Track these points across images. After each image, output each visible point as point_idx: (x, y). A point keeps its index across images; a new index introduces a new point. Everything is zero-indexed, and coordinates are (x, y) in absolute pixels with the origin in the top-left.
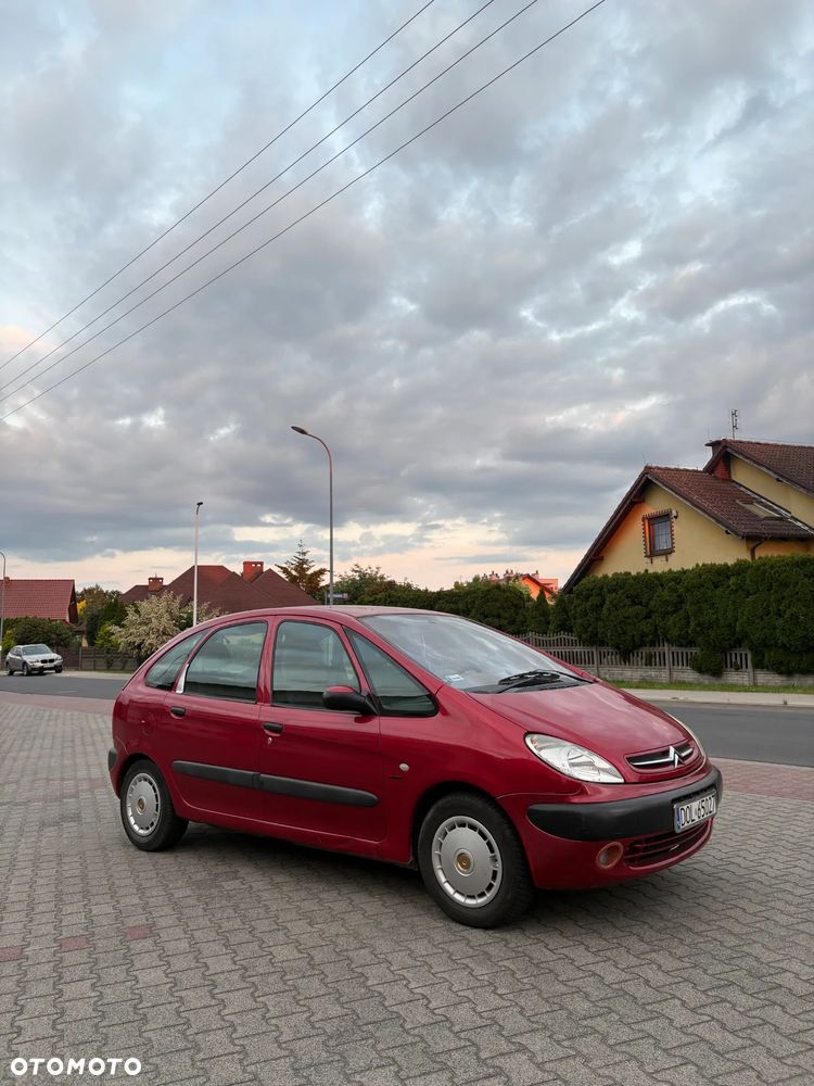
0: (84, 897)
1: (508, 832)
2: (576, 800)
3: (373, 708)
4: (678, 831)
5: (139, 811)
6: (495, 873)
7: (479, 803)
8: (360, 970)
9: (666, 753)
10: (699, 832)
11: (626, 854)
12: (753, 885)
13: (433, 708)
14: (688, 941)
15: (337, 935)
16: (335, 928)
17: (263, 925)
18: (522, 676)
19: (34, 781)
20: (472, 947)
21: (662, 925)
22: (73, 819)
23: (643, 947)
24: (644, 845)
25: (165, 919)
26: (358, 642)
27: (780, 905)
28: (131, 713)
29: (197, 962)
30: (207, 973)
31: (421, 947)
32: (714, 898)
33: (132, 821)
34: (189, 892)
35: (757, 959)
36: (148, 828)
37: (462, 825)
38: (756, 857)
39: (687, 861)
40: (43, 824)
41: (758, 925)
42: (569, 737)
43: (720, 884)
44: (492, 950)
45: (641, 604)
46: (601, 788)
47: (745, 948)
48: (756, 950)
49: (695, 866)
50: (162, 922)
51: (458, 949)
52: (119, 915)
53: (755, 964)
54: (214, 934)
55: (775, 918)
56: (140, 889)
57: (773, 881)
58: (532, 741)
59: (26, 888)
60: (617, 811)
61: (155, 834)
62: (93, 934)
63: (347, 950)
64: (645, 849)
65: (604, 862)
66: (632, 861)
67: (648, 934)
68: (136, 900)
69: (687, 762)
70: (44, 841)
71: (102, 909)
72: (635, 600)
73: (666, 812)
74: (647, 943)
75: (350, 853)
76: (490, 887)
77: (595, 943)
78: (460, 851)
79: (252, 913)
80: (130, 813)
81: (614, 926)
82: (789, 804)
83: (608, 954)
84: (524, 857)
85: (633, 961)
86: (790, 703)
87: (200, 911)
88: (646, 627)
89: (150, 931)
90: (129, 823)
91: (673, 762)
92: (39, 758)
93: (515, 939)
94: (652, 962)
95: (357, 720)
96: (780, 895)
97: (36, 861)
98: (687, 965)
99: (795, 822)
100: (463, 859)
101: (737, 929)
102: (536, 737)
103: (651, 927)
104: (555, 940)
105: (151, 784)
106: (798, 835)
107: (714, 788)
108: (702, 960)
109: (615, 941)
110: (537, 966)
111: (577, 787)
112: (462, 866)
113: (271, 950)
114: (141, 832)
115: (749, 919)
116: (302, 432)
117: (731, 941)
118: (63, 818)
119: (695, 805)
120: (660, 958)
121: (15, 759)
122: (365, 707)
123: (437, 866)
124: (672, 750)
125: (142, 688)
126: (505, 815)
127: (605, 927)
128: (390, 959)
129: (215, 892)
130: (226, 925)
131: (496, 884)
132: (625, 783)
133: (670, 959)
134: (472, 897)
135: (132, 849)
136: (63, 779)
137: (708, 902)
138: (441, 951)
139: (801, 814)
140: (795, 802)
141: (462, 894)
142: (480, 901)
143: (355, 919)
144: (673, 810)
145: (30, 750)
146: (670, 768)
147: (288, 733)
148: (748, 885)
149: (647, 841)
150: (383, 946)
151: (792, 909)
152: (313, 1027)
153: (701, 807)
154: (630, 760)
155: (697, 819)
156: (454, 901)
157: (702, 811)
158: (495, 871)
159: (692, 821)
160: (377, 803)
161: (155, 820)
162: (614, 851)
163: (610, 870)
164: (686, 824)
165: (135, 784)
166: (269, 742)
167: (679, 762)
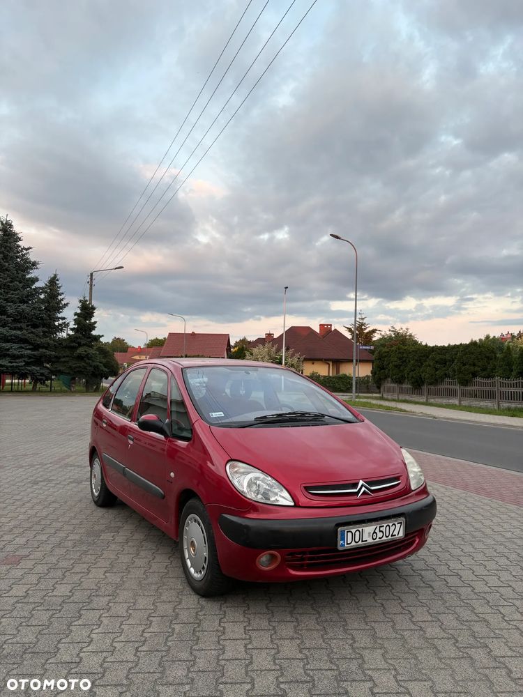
2: (249, 516)
3: (167, 432)
4: (340, 548)
7: (202, 507)
8: (84, 612)
9: (355, 485)
11: (284, 560)
13: (190, 435)
18: (280, 415)
33: (93, 486)
37: (195, 521)
58: (231, 467)
61: (101, 496)
63: (97, 596)
64: (309, 559)
66: (291, 567)
69: (376, 494)
73: (329, 533)
76: (203, 568)
78: (192, 540)
80: (93, 482)
83: (255, 634)
89: (19, 560)
91: (356, 493)
102: (236, 463)
104: (234, 615)
105: (99, 465)
111: (250, 505)
112: (192, 548)
114: (96, 493)
116: (337, 237)
119: (368, 529)
122: (164, 432)
123: (185, 546)
124: (361, 482)
129: (91, 539)
131: (206, 566)
132: (294, 506)
134: (198, 572)
141: (194, 569)
142: (199, 576)
144: (337, 532)
146: (355, 497)
149: (311, 553)
153: (377, 531)
154: (307, 488)
155: (370, 540)
156: (189, 572)
157: (380, 535)
158: (206, 558)
159: (362, 541)
160: (164, 497)
161: (99, 488)
162: (273, 557)
163: (269, 571)
164: (353, 544)
165: (95, 464)
166: (129, 448)
167: (364, 493)
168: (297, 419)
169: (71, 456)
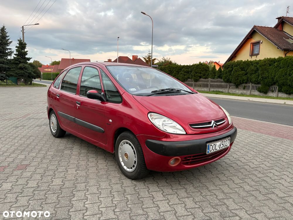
0: (21, 151)
2: (165, 140)
3: (104, 99)
4: (208, 153)
5: (53, 125)
7: (132, 137)
8: (75, 193)
9: (210, 123)
10: (222, 152)
11: (182, 161)
12: (242, 170)
13: (121, 100)
14: (204, 194)
15: (81, 176)
16: (83, 173)
17: (61, 169)
18: (163, 90)
20: (122, 187)
21: (198, 185)
23: (184, 195)
25: (35, 163)
27: (249, 181)
30: (24, 187)
31: (104, 185)
32: (225, 175)
34: (52, 153)
37: (127, 143)
38: (249, 159)
41: (236, 189)
47: (225, 201)
50: (32, 164)
53: (225, 210)
54: (43, 171)
55: (244, 187)
57: (251, 170)
58: (151, 116)
61: (57, 132)
62: (9, 166)
63: (78, 183)
64: (192, 159)
65: (172, 163)
66: (185, 163)
68: (34, 154)
69: (219, 127)
71: (21, 157)
72: (242, 69)
73: (203, 147)
74: (187, 193)
76: (134, 166)
78: (125, 153)
79: (63, 164)
80: (51, 126)
86: (286, 103)
87: (48, 161)
88: (245, 78)
89: (26, 167)
90: (51, 129)
91: (212, 127)
95: (101, 103)
96: (251, 176)
98: (197, 206)
100: (126, 155)
101: (227, 190)
102: (152, 114)
103: (193, 186)
104: (153, 188)
105: (55, 118)
106: (270, 151)
109: (176, 191)
111: (166, 135)
112: (126, 157)
114: (54, 131)
115: (233, 186)
116: (144, 14)
119: (218, 143)
123: (120, 155)
124: (213, 122)
126: (139, 142)
127: (176, 184)
128: (89, 189)
129: (60, 154)
130: (50, 168)
133: (192, 202)
134: (129, 168)
137: (221, 176)
138: (110, 187)
139: (274, 142)
142: (131, 170)
143: (92, 170)
144: (206, 146)
146: (211, 129)
149: (193, 156)
150: (92, 183)
151: (253, 184)
153: (221, 144)
154: (191, 125)
155: (218, 149)
156: (124, 168)
157: (222, 146)
158: (135, 162)
159: (216, 149)
160: (104, 132)
161: (56, 129)
162: (177, 160)
163: (175, 167)
164: (212, 151)
165: (52, 117)
166: (77, 108)
167: (215, 127)
168: (171, 92)
169: (30, 114)
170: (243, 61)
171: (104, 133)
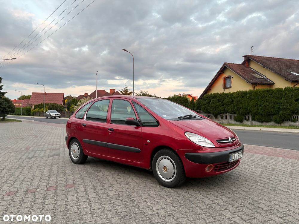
0: (57, 175)
1: (179, 161)
2: (200, 152)
3: (140, 124)
4: (230, 162)
5: (74, 153)
6: (174, 173)
7: (170, 152)
8: (133, 198)
9: (228, 139)
10: (236, 162)
11: (214, 168)
12: (251, 178)
14: (231, 193)
15: (128, 188)
16: (127, 186)
17: (106, 185)
18: (185, 116)
19: (49, 145)
20: (166, 193)
21: (223, 188)
22: (57, 155)
23: (217, 194)
24: (220, 166)
25: (79, 182)
26: (136, 105)
27: (259, 184)
28: (72, 126)
29: (86, 194)
30: (88, 198)
31: (152, 193)
32: (239, 181)
33: (72, 155)
34: (86, 175)
35: (252, 199)
36: (76, 158)
37: (165, 158)
38: (252, 170)
39: (231, 171)
40: (49, 156)
41: (252, 189)
42: (198, 133)
43: (241, 177)
44: (172, 194)
45: (221, 102)
46: (207, 148)
47: (249, 196)
48: (252, 196)
49: (234, 172)
50: (78, 183)
51: (162, 193)
52: (66, 180)
53: (252, 200)
54: (92, 187)
55: (257, 187)
56: (73, 174)
57: (257, 177)
58: (187, 134)
59: (41, 173)
60: (212, 156)
61: (79, 159)
62: (57, 186)
63: (130, 193)
64: (220, 167)
65: (207, 170)
66: (216, 170)
67: (219, 191)
68: (71, 177)
69: (234, 142)
70: (49, 160)
71: (61, 179)
72: (219, 101)
73: (227, 156)
74: (219, 193)
75: (133, 166)
76: (173, 176)
77: (203, 193)
78: (164, 166)
79: (104, 182)
80: (72, 153)
81: (209, 188)
82: (261, 156)
83: (207, 196)
84: (183, 168)
85: (214, 198)
86: (262, 130)
87: (89, 181)
88: (222, 108)
89: (74, 185)
90: (71, 156)
91: (230, 142)
92: (51, 139)
93: (180, 191)
94: (220, 199)
95: (135, 128)
96: (259, 181)
97: (45, 166)
98: (231, 200)
99: (263, 161)
100: (165, 168)
101: (246, 190)
102: (188, 133)
103: (220, 189)
104: (191, 192)
105: (77, 145)
106: (264, 165)
107: (242, 150)
108: (235, 199)
109: (209, 192)
110: (186, 199)
111: (200, 148)
112: (165, 170)
113: (108, 192)
114: (75, 159)
115: (250, 187)
116: (125, 50)
117: (244, 193)
118: (55, 155)
119: (236, 154)
120: (223, 198)
121: (44, 139)
122: (138, 124)
123: (157, 170)
124: (230, 138)
125: (74, 118)
126: (178, 156)
127: (206, 189)
128: (142, 196)
129: (94, 175)
130: (96, 185)
131: (175, 176)
132: (215, 147)
133: (226, 198)
134: (168, 179)
135: (72, 163)
136: (56, 145)
137: (237, 182)
138: (157, 194)
139: (265, 159)
140: (263, 156)
141: (165, 178)
142: (170, 180)
143: (133, 184)
144: (229, 156)
145: (49, 137)
146: (229, 143)
147: (115, 131)
148: (249, 178)
149: (221, 164)
150: (141, 192)
151: (263, 185)
152: (117, 214)
154: (217, 141)
155: (236, 159)
156: (162, 180)
157: (238, 156)
161: (78, 156)
162: (211, 167)
163: (209, 172)
164: (233, 160)
165: (73, 145)
166: (110, 134)
167: (232, 142)
168: (191, 118)
170: (219, 93)
171: (140, 152)
